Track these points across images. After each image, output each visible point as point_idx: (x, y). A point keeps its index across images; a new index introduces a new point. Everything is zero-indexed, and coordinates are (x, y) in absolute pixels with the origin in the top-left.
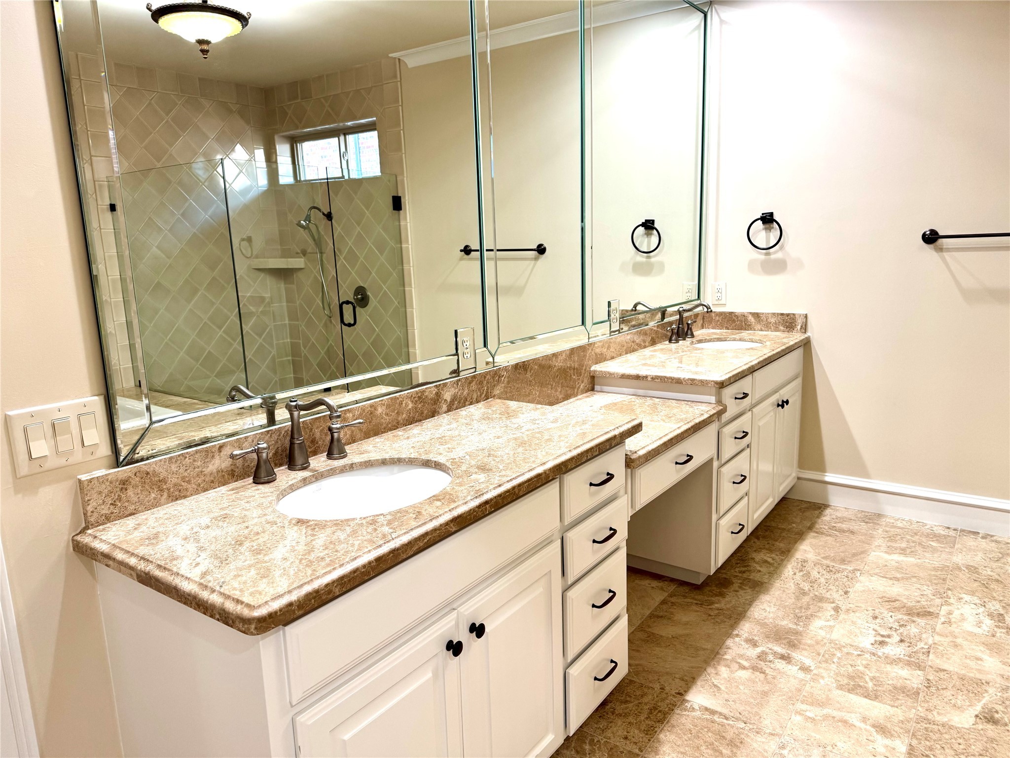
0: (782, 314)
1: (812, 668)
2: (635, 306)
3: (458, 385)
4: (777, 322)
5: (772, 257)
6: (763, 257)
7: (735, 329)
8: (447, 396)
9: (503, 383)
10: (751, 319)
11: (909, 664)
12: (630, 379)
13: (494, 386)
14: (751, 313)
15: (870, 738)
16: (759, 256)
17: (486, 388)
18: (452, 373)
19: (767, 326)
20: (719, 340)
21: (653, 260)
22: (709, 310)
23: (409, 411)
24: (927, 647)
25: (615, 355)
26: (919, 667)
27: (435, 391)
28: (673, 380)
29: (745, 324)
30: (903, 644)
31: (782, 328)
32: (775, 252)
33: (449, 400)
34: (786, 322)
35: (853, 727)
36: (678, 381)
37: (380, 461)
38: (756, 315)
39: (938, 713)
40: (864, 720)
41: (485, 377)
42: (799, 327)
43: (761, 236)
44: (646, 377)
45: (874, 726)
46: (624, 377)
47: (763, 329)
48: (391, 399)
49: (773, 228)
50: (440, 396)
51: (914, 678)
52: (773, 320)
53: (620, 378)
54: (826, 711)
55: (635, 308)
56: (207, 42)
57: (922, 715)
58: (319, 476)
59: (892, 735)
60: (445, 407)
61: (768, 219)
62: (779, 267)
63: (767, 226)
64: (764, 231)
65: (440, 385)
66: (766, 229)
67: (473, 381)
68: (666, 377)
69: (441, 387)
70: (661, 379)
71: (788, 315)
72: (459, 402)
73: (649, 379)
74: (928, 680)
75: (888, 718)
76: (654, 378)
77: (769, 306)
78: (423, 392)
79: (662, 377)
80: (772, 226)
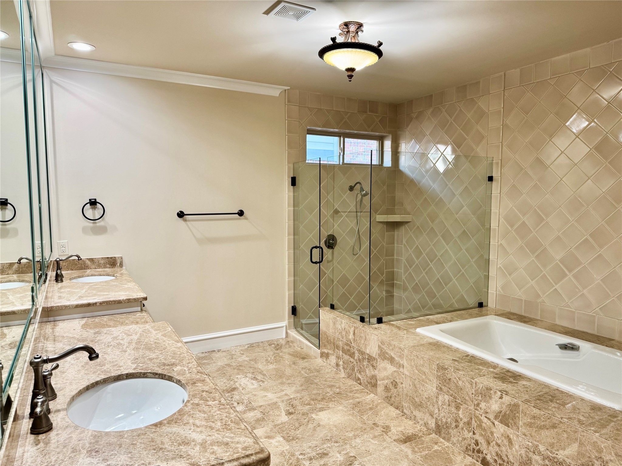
0: (108, 258)
4: (105, 262)
5: (98, 224)
6: (92, 225)
7: (78, 270)
10: (88, 262)
11: (250, 410)
14: (87, 259)
15: (269, 443)
16: (90, 224)
19: (99, 266)
22: (80, 259)
28: (116, 302)
29: (84, 266)
31: (108, 266)
32: (99, 222)
34: (111, 262)
36: (119, 302)
38: (92, 260)
42: (118, 264)
43: (88, 211)
44: (96, 303)
45: (266, 438)
47: (96, 267)
49: (97, 208)
51: (257, 414)
52: (102, 262)
57: (273, 424)
59: (274, 437)
61: (93, 203)
62: (103, 230)
63: (93, 206)
64: (91, 210)
66: (92, 208)
68: (110, 301)
70: (107, 303)
71: (111, 258)
73: (98, 304)
75: (266, 432)
76: (101, 303)
77: (97, 255)
79: (107, 301)
80: (96, 206)
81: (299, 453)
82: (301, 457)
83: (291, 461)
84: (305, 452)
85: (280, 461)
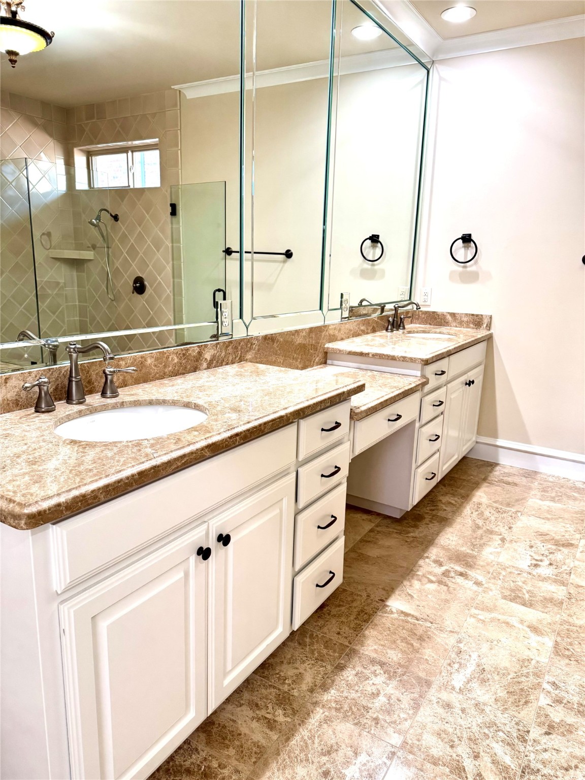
0: (473, 315)
1: (483, 583)
2: (361, 301)
3: (217, 347)
4: (469, 320)
5: (469, 269)
6: (461, 269)
7: (436, 325)
8: (208, 356)
9: (254, 350)
10: (449, 318)
11: (555, 581)
12: (355, 355)
13: (247, 351)
14: (449, 313)
15: (526, 636)
16: (458, 268)
17: (240, 353)
18: (212, 337)
19: (461, 323)
20: (424, 332)
21: (376, 267)
22: (418, 307)
23: (175, 365)
24: (569, 569)
25: (344, 338)
26: (563, 584)
27: (197, 350)
28: (389, 357)
29: (444, 322)
30: (551, 567)
31: (472, 325)
32: (471, 266)
33: (209, 359)
34: (476, 321)
35: (514, 627)
36: (393, 358)
37: (147, 402)
38: (453, 315)
39: (577, 618)
40: (522, 622)
41: (240, 344)
42: (485, 325)
43: (461, 252)
44: (368, 354)
45: (529, 627)
46: (350, 353)
47: (458, 325)
48: (160, 353)
49: (470, 246)
50: (201, 355)
51: (560, 592)
52: (465, 319)
53: (348, 354)
54: (493, 615)
55: (361, 303)
56: (16, 54)
57: (565, 619)
58: (93, 410)
59: (542, 634)
60: (205, 365)
61: (467, 239)
62: (473, 278)
63: (466, 244)
64: (463, 249)
65: (202, 346)
66: (465, 247)
67: (229, 345)
68: (383, 354)
69: (202, 348)
70: (380, 356)
71: (477, 316)
72: (217, 362)
73: (370, 355)
74: (570, 593)
75: (540, 621)
76: (374, 355)
77: (462, 308)
78: (187, 350)
79: (380, 354)
80: (469, 245)
81: (552, 679)
82: (546, 686)
83: (523, 679)
84: (564, 685)
85: (509, 667)
